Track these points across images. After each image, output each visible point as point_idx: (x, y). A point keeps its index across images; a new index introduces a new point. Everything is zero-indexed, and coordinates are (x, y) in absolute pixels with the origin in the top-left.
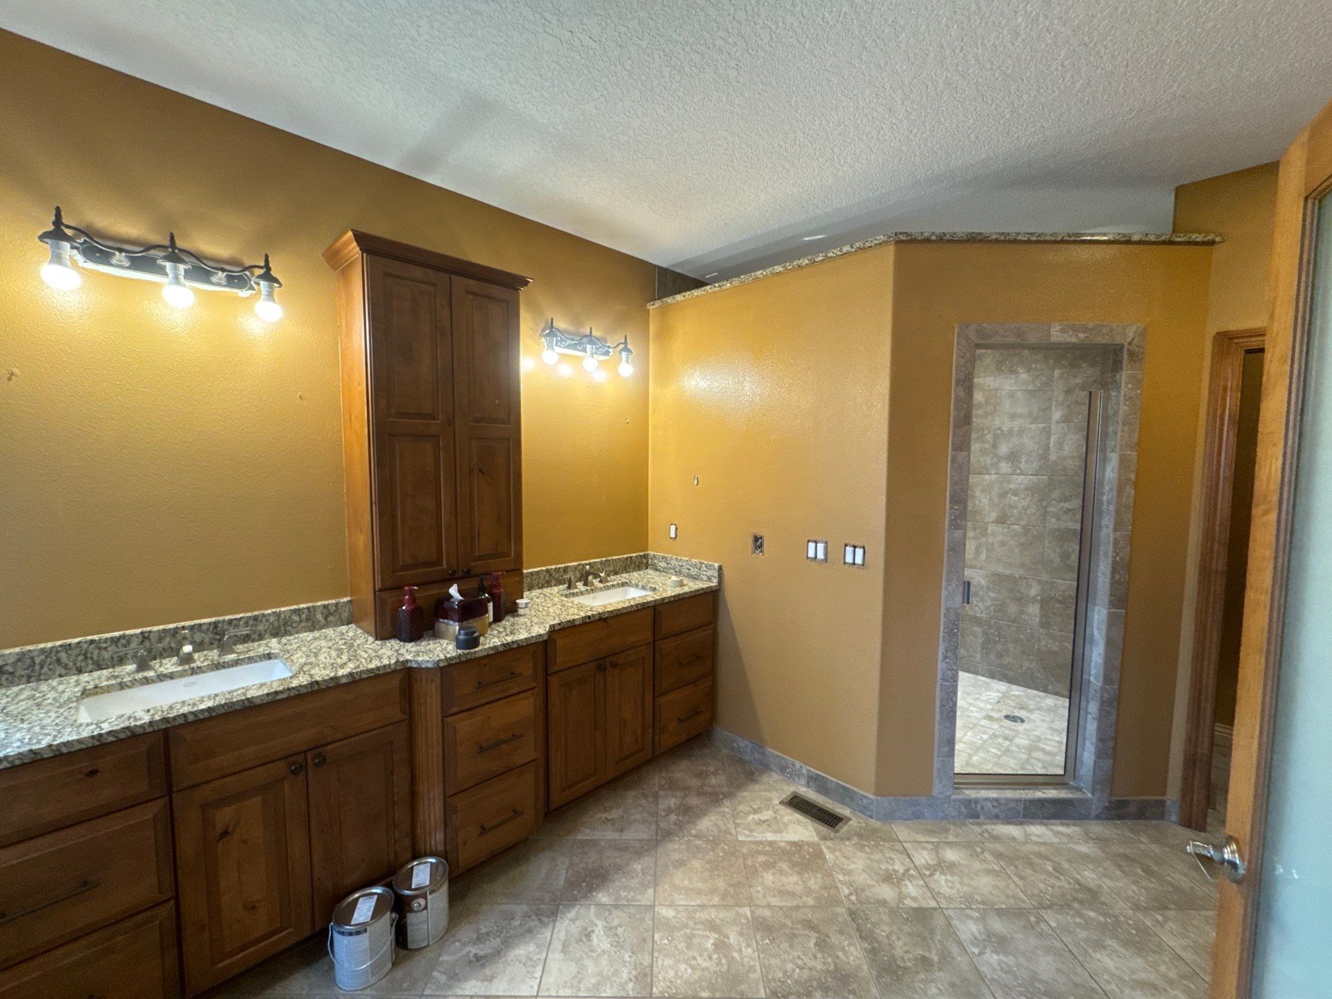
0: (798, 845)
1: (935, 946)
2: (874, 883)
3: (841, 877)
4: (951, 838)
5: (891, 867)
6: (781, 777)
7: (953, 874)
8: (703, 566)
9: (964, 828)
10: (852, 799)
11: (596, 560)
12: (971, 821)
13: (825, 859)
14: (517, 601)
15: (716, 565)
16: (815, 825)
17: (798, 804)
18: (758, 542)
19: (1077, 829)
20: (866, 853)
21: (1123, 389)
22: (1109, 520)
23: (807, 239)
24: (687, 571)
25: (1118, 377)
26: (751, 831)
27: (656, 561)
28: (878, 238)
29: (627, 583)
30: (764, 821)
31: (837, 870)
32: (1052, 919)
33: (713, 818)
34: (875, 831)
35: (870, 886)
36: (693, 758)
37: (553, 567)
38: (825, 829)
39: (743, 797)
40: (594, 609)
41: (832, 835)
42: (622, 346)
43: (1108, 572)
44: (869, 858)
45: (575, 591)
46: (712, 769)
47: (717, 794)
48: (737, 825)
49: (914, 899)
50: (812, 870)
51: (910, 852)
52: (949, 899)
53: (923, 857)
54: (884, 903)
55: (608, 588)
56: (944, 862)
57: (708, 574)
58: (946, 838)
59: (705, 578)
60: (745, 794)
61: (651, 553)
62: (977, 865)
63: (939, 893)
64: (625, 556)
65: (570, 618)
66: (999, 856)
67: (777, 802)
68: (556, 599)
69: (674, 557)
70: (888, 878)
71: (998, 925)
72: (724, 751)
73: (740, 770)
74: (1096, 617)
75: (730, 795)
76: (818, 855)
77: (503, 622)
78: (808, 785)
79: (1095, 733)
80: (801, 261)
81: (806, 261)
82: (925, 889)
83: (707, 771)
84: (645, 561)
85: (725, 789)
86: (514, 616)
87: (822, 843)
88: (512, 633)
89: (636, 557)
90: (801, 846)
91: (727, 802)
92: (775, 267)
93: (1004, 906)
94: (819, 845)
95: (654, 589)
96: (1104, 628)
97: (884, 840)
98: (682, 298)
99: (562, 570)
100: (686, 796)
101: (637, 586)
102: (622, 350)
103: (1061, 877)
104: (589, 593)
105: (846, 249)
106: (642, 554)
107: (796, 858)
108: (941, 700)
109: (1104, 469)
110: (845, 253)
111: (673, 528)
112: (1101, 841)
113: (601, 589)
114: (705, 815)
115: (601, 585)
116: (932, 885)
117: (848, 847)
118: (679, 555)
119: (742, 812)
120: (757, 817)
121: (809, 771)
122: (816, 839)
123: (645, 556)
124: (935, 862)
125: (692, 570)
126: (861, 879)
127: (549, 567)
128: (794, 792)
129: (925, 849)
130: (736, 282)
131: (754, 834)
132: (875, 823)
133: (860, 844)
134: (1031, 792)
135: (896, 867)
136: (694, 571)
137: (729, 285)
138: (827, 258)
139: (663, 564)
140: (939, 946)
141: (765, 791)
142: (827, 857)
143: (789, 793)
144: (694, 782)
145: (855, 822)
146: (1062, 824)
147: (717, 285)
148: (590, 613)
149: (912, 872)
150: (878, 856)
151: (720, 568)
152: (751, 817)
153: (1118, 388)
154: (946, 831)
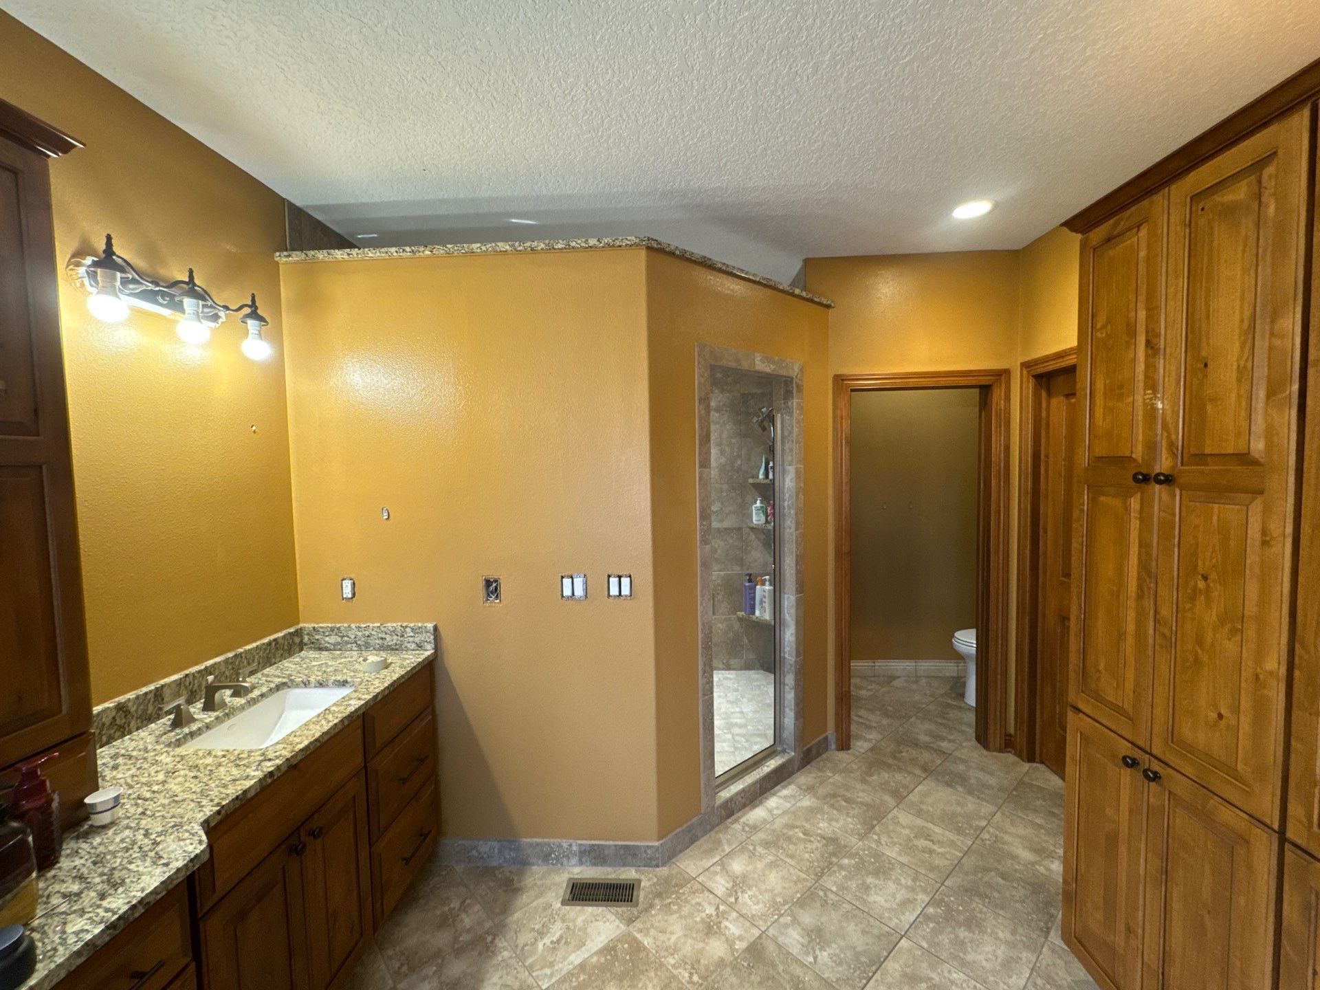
0: (609, 949)
1: (784, 979)
2: (701, 945)
3: (672, 962)
4: (727, 849)
5: (704, 915)
6: (545, 868)
7: (750, 888)
8: (408, 630)
9: (730, 831)
10: (634, 855)
11: (217, 660)
12: (729, 820)
13: (645, 948)
14: (87, 800)
15: (430, 626)
16: (613, 910)
17: (582, 893)
18: (492, 588)
19: (793, 786)
20: (676, 912)
21: (795, 415)
22: (791, 522)
23: (514, 220)
24: (380, 642)
25: (790, 403)
26: (551, 965)
27: (317, 637)
28: (629, 238)
29: (284, 684)
30: (558, 941)
31: (663, 953)
32: (830, 883)
33: (495, 979)
34: (667, 880)
35: (701, 951)
36: (422, 902)
37: (131, 695)
38: (624, 909)
39: (517, 922)
40: (271, 755)
41: (635, 912)
42: (247, 310)
43: (793, 565)
44: (681, 917)
45: (194, 727)
46: (455, 904)
47: (481, 938)
48: (530, 969)
49: (741, 938)
50: (642, 972)
51: (707, 885)
52: (763, 916)
53: (720, 885)
54: (721, 963)
55: (254, 701)
56: (737, 878)
57: (417, 640)
58: (723, 850)
59: (413, 646)
60: (516, 916)
61: (308, 626)
62: (760, 865)
63: (753, 916)
64: (266, 640)
65: (233, 791)
66: (766, 844)
67: (559, 905)
68: (164, 758)
69: (353, 626)
70: (711, 928)
71: (807, 918)
72: (460, 868)
73: (492, 884)
74: (786, 603)
75: (499, 929)
76: (637, 947)
77: (65, 863)
78: (581, 863)
79: (793, 701)
80: (535, 243)
81: (543, 246)
82: (741, 919)
83: (451, 910)
84: (297, 640)
85: (488, 925)
86: (86, 835)
87: (631, 928)
88: (114, 884)
89: (284, 637)
90: (614, 948)
91: (500, 943)
92: (499, 244)
93: (799, 895)
94: (629, 934)
95: (344, 683)
96: (793, 611)
97: (682, 886)
98: (346, 257)
99: (151, 696)
100: (441, 967)
101: (306, 684)
102: (248, 316)
103: (812, 839)
104: (222, 722)
105: (592, 242)
106: (292, 630)
107: (618, 968)
108: (703, 715)
109: (784, 480)
110: (591, 247)
111: (347, 585)
112: (810, 789)
113: (242, 708)
114: (482, 981)
115: (242, 701)
116: (744, 911)
117: (656, 916)
118: (359, 622)
119: (526, 945)
120: (547, 940)
121: (580, 845)
122: (623, 927)
123: (298, 633)
124: (731, 884)
125: (388, 638)
126: (688, 948)
127: (122, 699)
128: (570, 879)
129: (716, 873)
130: (440, 250)
131: (556, 968)
132: (664, 871)
133: (665, 906)
134: (760, 769)
135: (707, 912)
136: (391, 640)
137: (428, 253)
138: (569, 248)
139: (333, 639)
140: (787, 977)
141: (537, 898)
142: (646, 943)
143: (565, 885)
144: (442, 939)
145: (647, 879)
146: (784, 788)
147: (408, 249)
148: (269, 766)
149: (722, 908)
150: (686, 910)
151: (436, 628)
152: (540, 945)
153: (791, 414)
154: (719, 842)
